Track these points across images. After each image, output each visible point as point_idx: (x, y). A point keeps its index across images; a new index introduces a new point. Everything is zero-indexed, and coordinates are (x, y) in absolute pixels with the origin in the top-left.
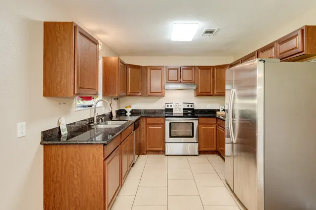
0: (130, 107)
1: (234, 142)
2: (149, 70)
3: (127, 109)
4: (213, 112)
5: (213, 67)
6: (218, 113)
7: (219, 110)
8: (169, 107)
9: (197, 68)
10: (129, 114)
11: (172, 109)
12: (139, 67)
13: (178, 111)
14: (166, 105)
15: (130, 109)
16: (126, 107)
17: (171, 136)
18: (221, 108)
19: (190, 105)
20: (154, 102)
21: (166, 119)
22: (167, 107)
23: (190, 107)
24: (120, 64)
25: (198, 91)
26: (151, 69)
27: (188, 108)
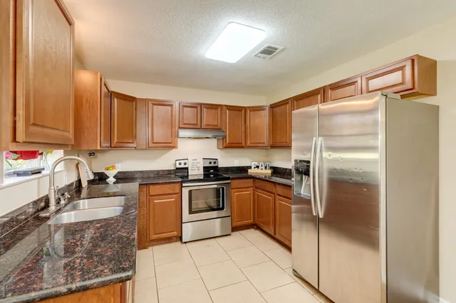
0: (113, 167)
1: (321, 216)
2: (150, 105)
3: (107, 172)
4: (243, 170)
5: (245, 108)
6: (249, 171)
7: (250, 167)
8: (182, 166)
9: (224, 108)
10: (111, 180)
11: (187, 168)
12: (132, 99)
13: (196, 171)
14: (178, 162)
15: (114, 172)
16: (107, 169)
17: (191, 212)
18: (253, 164)
19: (213, 161)
20: (156, 159)
21: (184, 185)
22: (178, 166)
23: (212, 165)
24: (104, 89)
25: (226, 142)
26: (154, 104)
27: (210, 165)
